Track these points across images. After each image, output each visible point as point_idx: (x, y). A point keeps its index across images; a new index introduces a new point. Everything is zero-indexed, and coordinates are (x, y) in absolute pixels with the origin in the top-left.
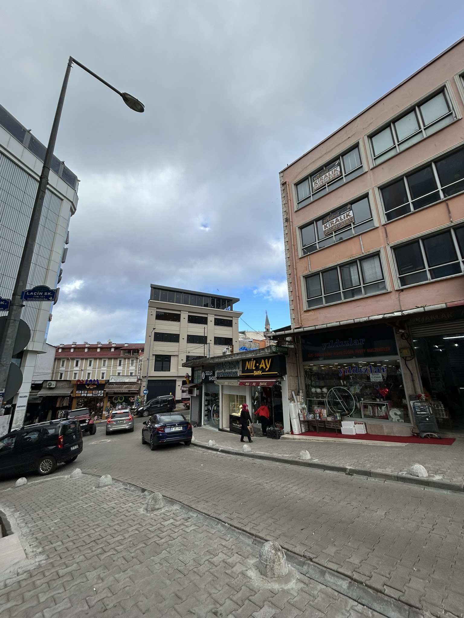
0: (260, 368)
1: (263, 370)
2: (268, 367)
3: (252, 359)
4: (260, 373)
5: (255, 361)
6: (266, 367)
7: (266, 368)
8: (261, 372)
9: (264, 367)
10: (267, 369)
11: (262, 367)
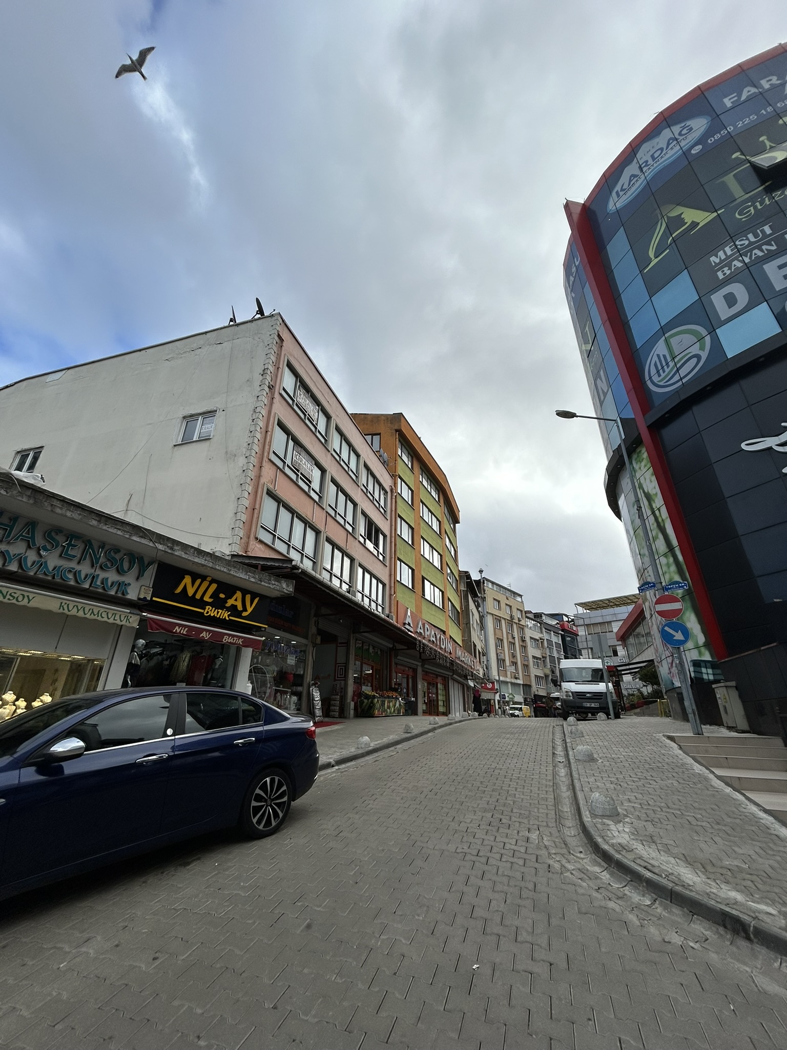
0: (228, 605)
1: (233, 610)
2: (250, 610)
3: (209, 579)
4: (226, 615)
5: (214, 586)
6: (245, 609)
7: (242, 611)
8: (229, 616)
9: (240, 608)
10: (245, 614)
11: (234, 607)
